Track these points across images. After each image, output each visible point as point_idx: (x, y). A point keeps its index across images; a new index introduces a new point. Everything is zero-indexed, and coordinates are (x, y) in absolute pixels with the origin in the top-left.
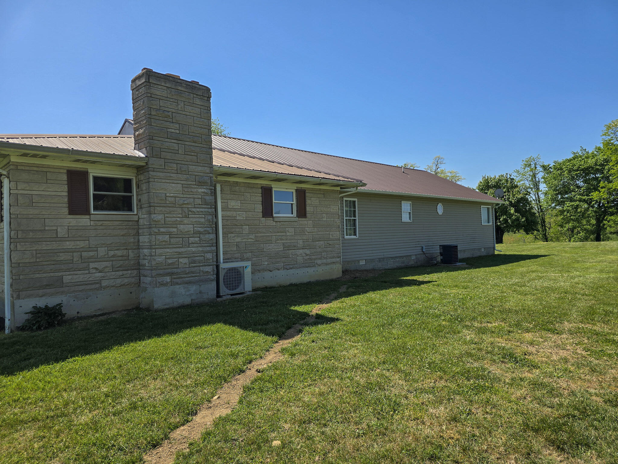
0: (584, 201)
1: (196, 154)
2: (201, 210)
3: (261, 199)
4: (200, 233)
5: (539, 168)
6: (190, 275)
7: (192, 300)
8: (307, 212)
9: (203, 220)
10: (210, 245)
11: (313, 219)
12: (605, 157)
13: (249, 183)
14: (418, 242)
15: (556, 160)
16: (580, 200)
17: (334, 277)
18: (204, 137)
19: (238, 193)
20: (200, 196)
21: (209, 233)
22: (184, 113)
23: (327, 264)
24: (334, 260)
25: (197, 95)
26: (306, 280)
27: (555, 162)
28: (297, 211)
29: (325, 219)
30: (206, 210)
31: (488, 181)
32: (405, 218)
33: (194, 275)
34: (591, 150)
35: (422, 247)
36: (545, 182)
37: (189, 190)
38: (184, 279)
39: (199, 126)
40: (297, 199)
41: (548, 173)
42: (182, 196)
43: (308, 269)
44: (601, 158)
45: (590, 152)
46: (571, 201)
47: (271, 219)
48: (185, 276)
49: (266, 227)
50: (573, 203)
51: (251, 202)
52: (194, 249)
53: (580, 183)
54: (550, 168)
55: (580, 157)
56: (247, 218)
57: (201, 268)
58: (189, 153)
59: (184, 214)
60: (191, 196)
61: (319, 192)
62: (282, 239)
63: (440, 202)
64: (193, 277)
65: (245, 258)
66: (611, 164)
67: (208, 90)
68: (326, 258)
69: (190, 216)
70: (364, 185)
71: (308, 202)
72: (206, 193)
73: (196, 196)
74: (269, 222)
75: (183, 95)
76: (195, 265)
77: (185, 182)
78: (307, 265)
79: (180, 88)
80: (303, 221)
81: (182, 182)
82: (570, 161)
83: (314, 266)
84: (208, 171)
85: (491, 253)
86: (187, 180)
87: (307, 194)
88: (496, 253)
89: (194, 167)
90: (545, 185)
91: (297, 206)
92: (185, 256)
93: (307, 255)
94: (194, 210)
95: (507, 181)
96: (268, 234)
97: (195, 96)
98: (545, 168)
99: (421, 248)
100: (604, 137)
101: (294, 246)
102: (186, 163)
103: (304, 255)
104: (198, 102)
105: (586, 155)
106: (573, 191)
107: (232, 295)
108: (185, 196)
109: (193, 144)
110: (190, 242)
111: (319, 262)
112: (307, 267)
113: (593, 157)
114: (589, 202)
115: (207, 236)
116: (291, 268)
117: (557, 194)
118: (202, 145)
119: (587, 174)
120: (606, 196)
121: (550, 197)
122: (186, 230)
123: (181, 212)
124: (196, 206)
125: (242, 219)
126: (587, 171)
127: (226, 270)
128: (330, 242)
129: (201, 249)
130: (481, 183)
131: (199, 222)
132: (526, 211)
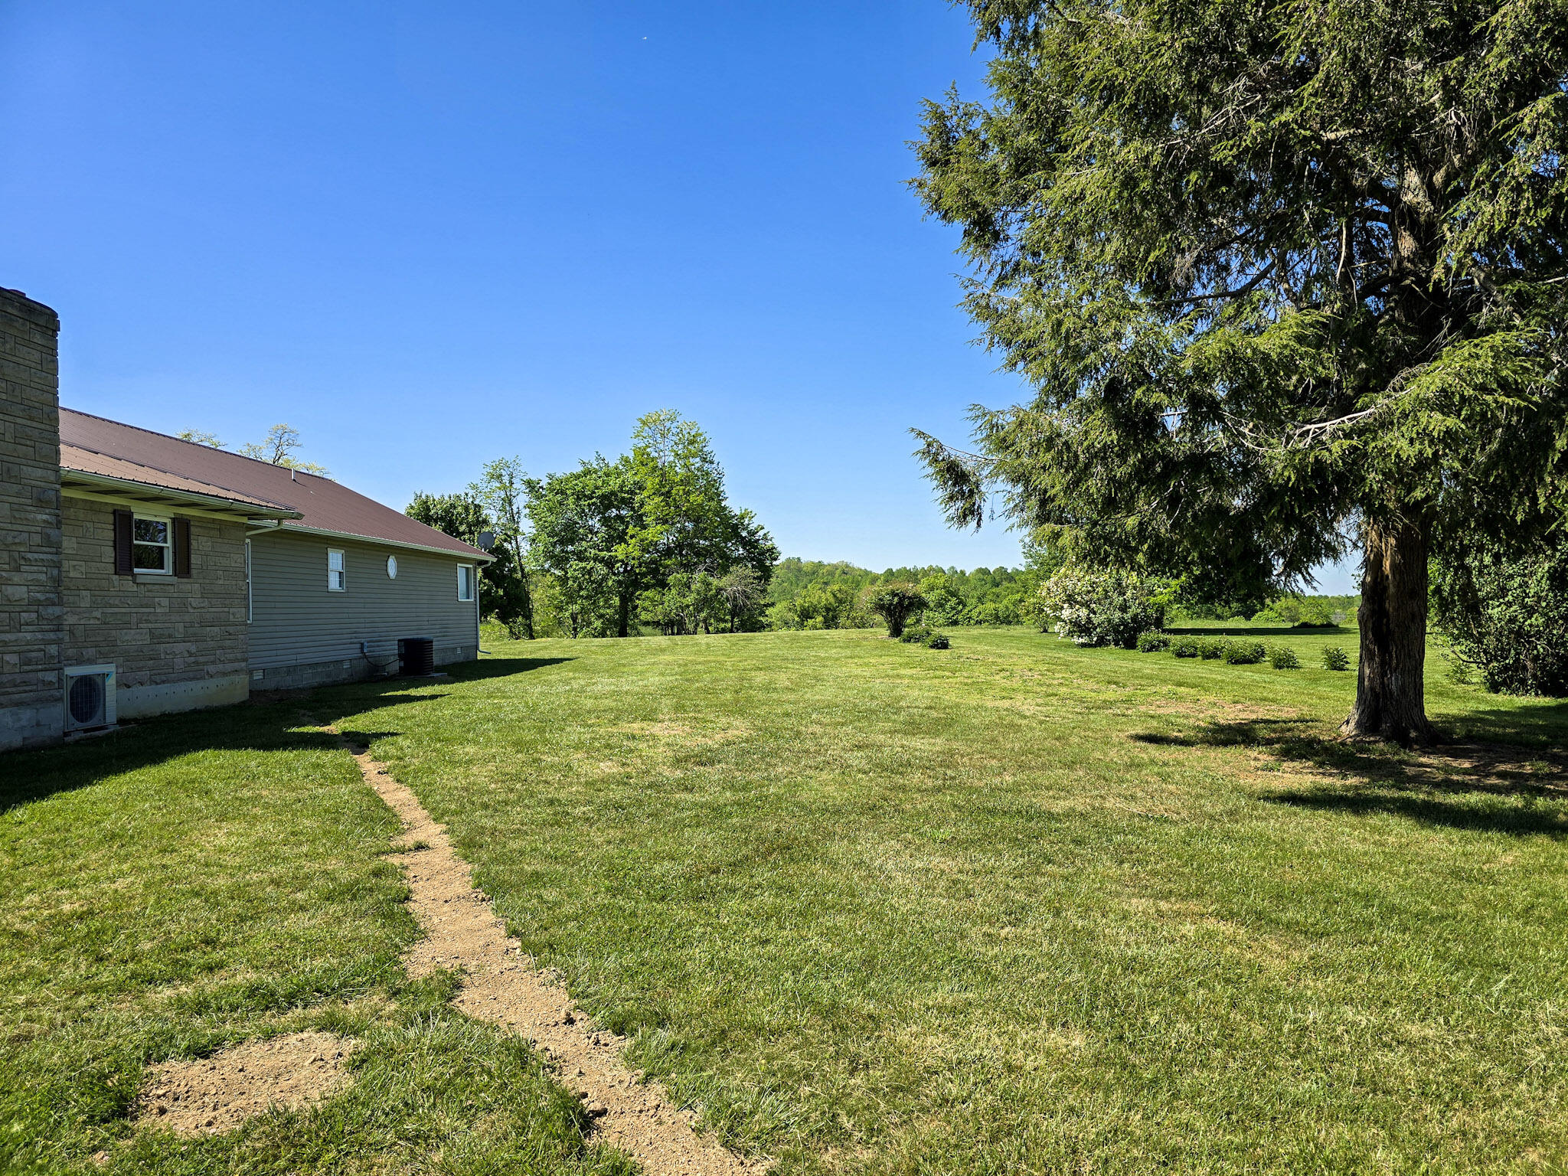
0: (602, 560)
1: (32, 443)
2: (42, 556)
3: (112, 534)
4: (39, 603)
5: (518, 485)
6: (21, 689)
7: (24, 739)
8: (192, 566)
9: (43, 577)
10: (55, 627)
11: (201, 581)
12: (637, 479)
13: (92, 502)
14: (355, 633)
15: (552, 473)
16: (595, 559)
17: (236, 700)
18: (46, 409)
19: (73, 522)
20: (39, 529)
21: (54, 604)
22: (15, 359)
23: (225, 674)
24: (236, 665)
25: (36, 324)
26: (189, 706)
27: (550, 477)
28: (174, 563)
29: (221, 582)
30: (49, 557)
31: (428, 507)
32: (334, 583)
33: (27, 688)
34: (613, 462)
35: (362, 644)
36: (532, 516)
37: (23, 515)
38: (12, 696)
39: (39, 386)
40: (174, 538)
41: (538, 498)
42: (9, 526)
43: (191, 684)
44: (630, 478)
45: (611, 465)
46: (581, 560)
47: (130, 578)
48: (14, 690)
49: (121, 594)
50: (584, 564)
51: (94, 542)
52: (29, 636)
53: (595, 522)
54: (541, 487)
55: (596, 472)
56: (89, 576)
57: (40, 674)
58: (23, 441)
59: (13, 564)
60: (25, 528)
61: (212, 526)
62: (147, 621)
63: (392, 554)
64: (26, 692)
65: (86, 657)
66: (645, 494)
67: (54, 315)
68: (223, 662)
69: (23, 568)
70: (299, 517)
71: (194, 544)
72: (51, 523)
73: (33, 529)
74: (128, 584)
75: (15, 324)
76: (30, 668)
77: (15, 500)
78: (191, 675)
79: (10, 310)
80: (185, 585)
81: (11, 499)
82: (577, 477)
83: (202, 678)
84: (52, 479)
85: (471, 659)
86: (18, 495)
87: (193, 530)
88: (480, 657)
89: (30, 469)
90: (531, 523)
91: (174, 553)
92: (15, 648)
93: (191, 654)
94: (29, 555)
95: (466, 508)
96: (123, 610)
97: (33, 326)
98: (531, 485)
99: (358, 646)
100: (636, 441)
101: (170, 636)
102: (17, 460)
103: (186, 654)
104: (38, 339)
105: (605, 469)
106: (582, 539)
107: (86, 731)
108: (15, 527)
109: (29, 423)
110: (22, 621)
111: (212, 669)
112: (191, 679)
113: (619, 475)
114: (610, 563)
115: (50, 610)
116: (164, 682)
117: (554, 545)
118: (43, 426)
119: (608, 507)
120: (637, 554)
121: (542, 548)
122: (17, 597)
123: (7, 560)
124: (34, 548)
125: (79, 576)
126: (607, 501)
127: (75, 679)
128: (231, 629)
129: (39, 636)
130: (412, 507)
131: (38, 580)
132: (505, 577)
